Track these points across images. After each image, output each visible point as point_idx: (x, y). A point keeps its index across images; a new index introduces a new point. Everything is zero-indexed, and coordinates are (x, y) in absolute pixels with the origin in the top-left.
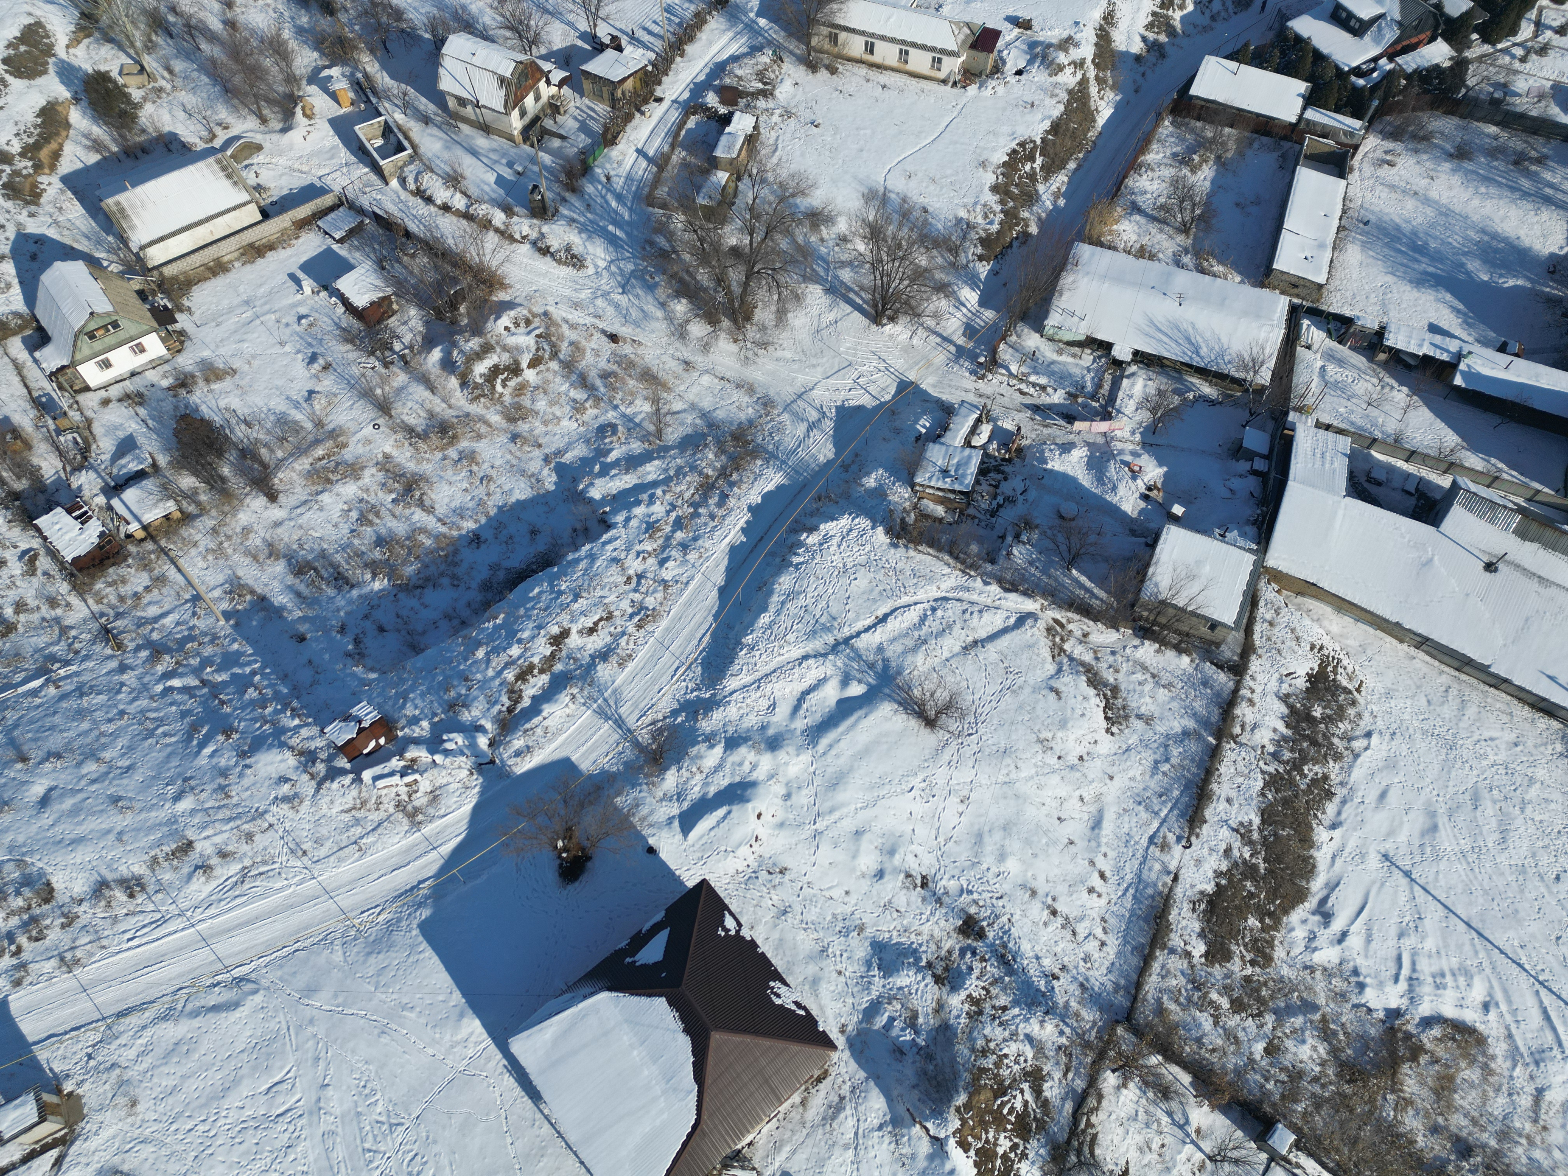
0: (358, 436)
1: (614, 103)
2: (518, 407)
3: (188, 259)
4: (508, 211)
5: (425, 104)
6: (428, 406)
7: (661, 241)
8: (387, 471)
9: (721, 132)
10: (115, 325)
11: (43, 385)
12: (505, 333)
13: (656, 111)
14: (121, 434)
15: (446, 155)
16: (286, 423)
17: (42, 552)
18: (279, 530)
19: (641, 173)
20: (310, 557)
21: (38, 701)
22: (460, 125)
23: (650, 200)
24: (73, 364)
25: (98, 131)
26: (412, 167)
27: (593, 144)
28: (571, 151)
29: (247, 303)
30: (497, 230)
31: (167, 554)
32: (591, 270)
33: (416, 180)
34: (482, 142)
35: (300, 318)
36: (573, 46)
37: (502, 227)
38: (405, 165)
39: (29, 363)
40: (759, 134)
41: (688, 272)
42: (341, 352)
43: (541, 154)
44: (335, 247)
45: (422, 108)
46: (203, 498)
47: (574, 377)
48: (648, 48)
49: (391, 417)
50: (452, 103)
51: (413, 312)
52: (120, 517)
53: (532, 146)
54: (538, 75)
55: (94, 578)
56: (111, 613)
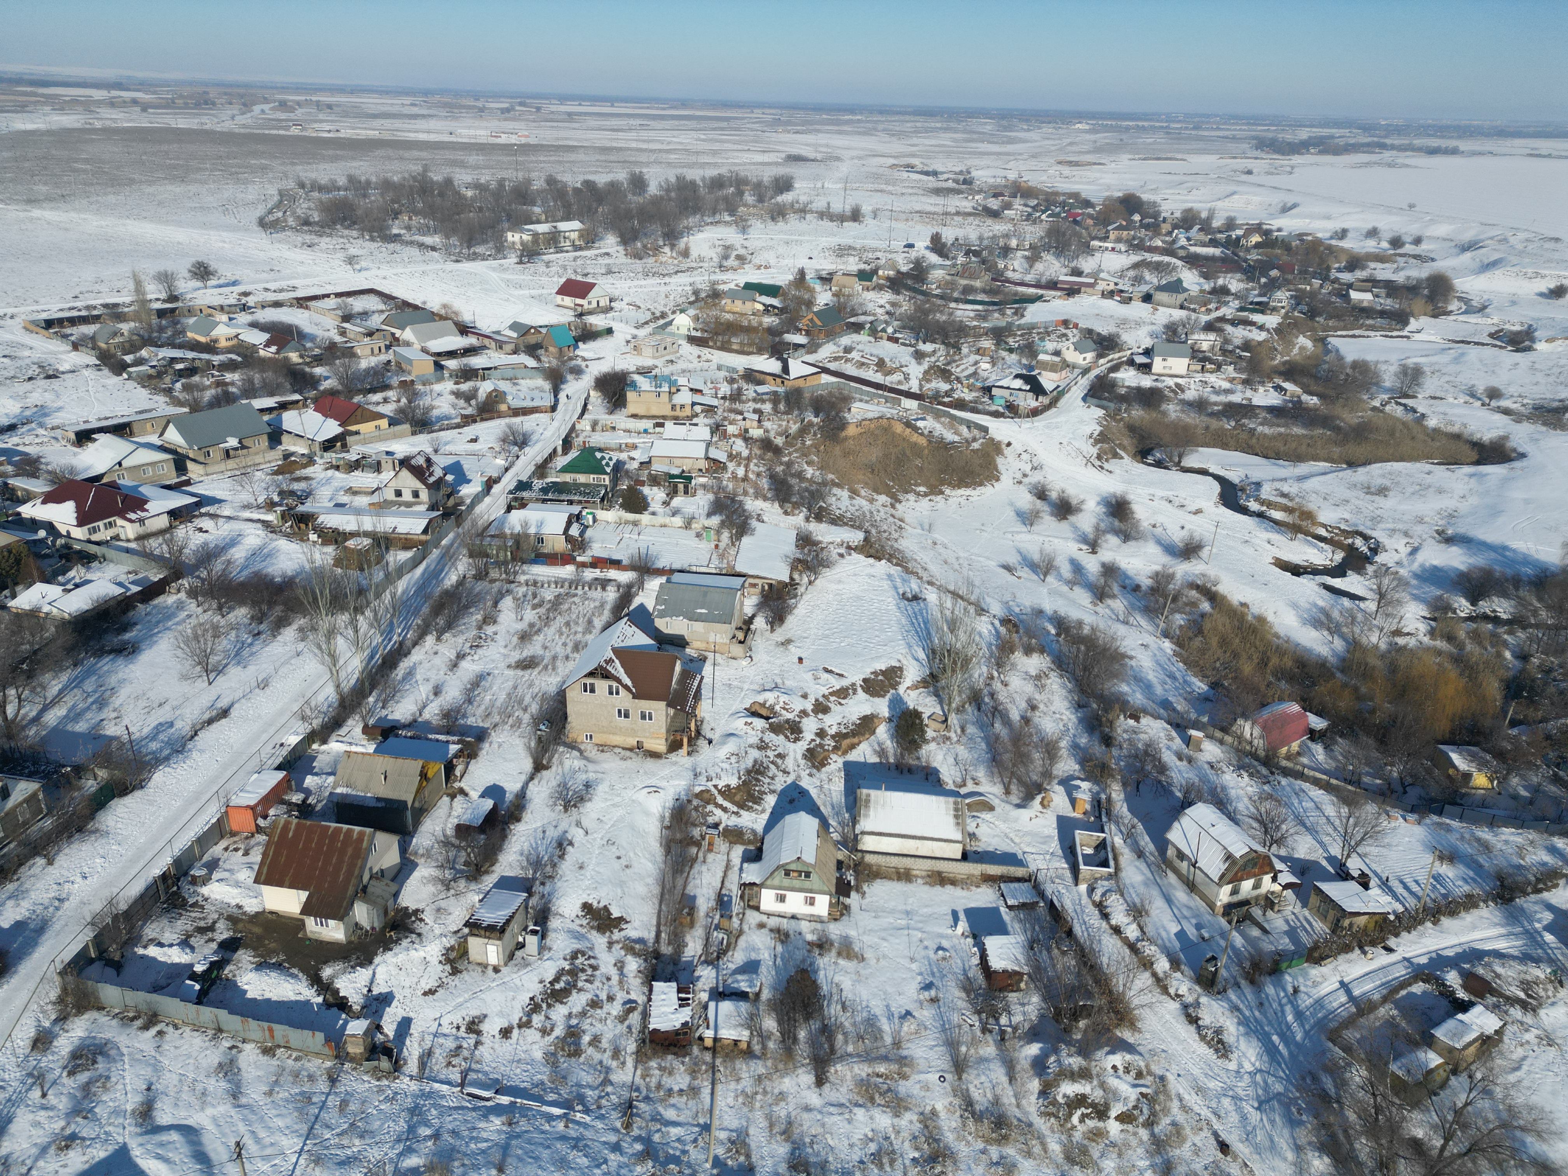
0: (922, 1077)
1: (1336, 928)
2: (1084, 1151)
3: (888, 858)
4: (1175, 964)
5: (1146, 842)
6: (998, 1091)
7: (1328, 1083)
8: (926, 1127)
9: (1451, 1015)
10: (808, 875)
11: (733, 888)
12: (1111, 1071)
13: (1379, 959)
14: (754, 956)
15: (1142, 889)
16: (872, 1025)
17: (640, 1009)
18: (805, 1115)
19: (1335, 1004)
20: (812, 1159)
21: (547, 1127)
22: (1169, 872)
23: (1334, 1036)
24: (761, 886)
25: (890, 745)
26: (1106, 883)
27: (1294, 953)
28: (1267, 947)
29: (908, 913)
30: (1154, 975)
31: (714, 1073)
32: (1232, 1066)
33: (1104, 894)
34: (1181, 895)
35: (940, 948)
36: (1316, 863)
37: (1161, 975)
38: (1101, 878)
39: (736, 869)
40: (1501, 1041)
41: (1345, 1131)
42: (954, 995)
43: (1235, 934)
44: (1003, 910)
45: (1142, 843)
46: (771, 1045)
47: (1158, 1160)
48: (1398, 900)
49: (960, 1079)
50: (1171, 852)
51: (1035, 999)
52: (706, 1019)
53: (1230, 922)
54: (1267, 869)
55: (655, 1054)
56: (644, 1092)
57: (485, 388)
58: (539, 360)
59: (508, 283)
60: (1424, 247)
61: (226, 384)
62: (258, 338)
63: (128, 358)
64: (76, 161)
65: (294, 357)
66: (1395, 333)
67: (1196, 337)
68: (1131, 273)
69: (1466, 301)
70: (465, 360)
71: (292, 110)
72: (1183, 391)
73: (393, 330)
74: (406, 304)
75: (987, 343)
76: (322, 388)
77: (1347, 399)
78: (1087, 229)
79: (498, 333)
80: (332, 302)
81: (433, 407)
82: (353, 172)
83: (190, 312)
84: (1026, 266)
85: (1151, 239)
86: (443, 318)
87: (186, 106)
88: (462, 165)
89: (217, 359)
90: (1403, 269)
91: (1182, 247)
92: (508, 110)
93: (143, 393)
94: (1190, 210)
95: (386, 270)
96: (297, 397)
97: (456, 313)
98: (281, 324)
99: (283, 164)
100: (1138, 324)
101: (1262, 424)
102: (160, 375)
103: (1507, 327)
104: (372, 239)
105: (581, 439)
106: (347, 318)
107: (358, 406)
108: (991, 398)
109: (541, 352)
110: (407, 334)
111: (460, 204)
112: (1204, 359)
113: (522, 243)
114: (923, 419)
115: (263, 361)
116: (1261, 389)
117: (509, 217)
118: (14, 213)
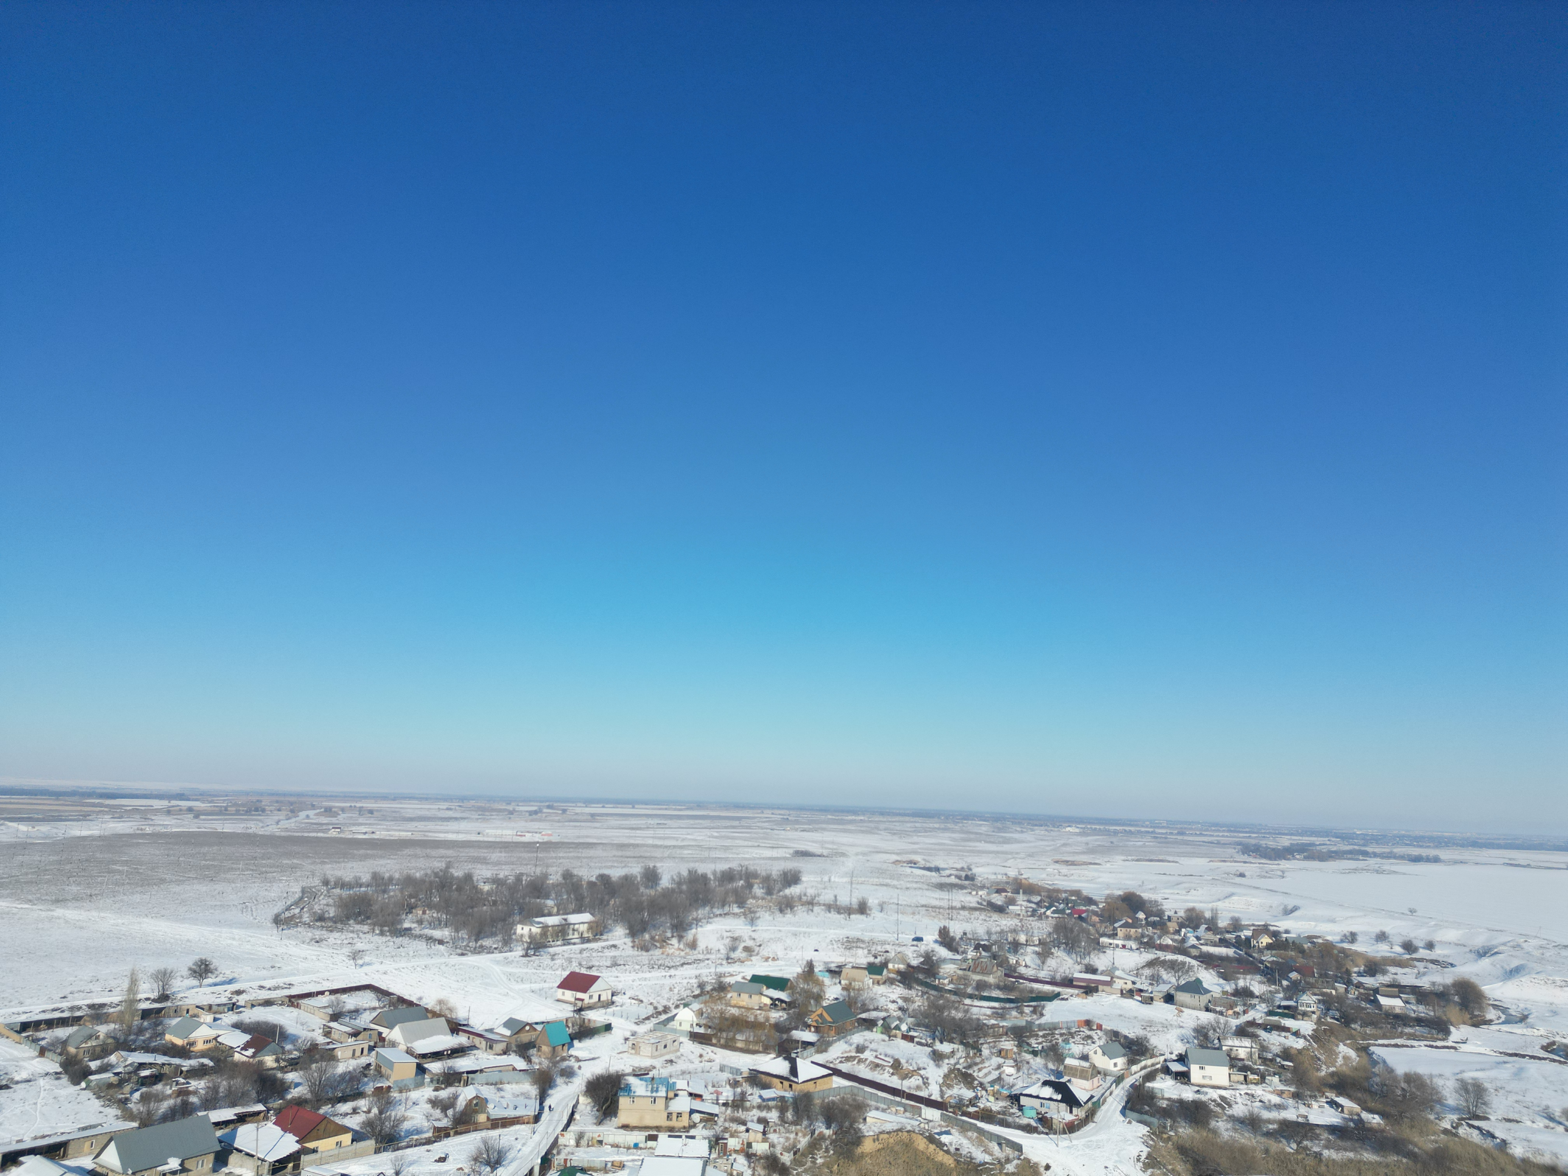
57: (466, 1094)
58: (529, 1060)
59: (510, 976)
60: (1438, 953)
61: (189, 1093)
63: (94, 1065)
64: (115, 863)
65: (269, 1061)
66: (1439, 1043)
67: (1229, 1042)
68: (1147, 972)
69: (1504, 1010)
70: (450, 1063)
71: (335, 815)
72: (1230, 1106)
73: (381, 1029)
74: (402, 1000)
75: (1008, 1045)
76: (289, 1097)
77: (1412, 1119)
78: (1094, 925)
79: (491, 1031)
80: (324, 1000)
81: (404, 1119)
82: (378, 869)
83: (177, 1012)
84: (1038, 962)
85: (1160, 937)
86: (435, 1015)
87: (237, 813)
88: (484, 861)
89: (187, 1064)
90: (1424, 974)
91: (1193, 946)
92: (536, 812)
93: (96, 1104)
94: (1191, 910)
95: (389, 965)
96: (260, 1107)
97: (450, 1010)
98: (266, 1024)
99: (314, 863)
100: (1166, 1026)
101: (1327, 1147)
102: (121, 1084)
103: (1558, 1039)
104: (382, 934)
105: (562, 1157)
106: (335, 1017)
107: (324, 1118)
108: (1021, 1108)
109: (533, 1051)
110: (395, 1034)
111: (476, 898)
112: (1244, 1069)
113: (530, 936)
114: (948, 1133)
115: (236, 1065)
116: (1315, 1105)
117: (521, 910)
118: (37, 912)
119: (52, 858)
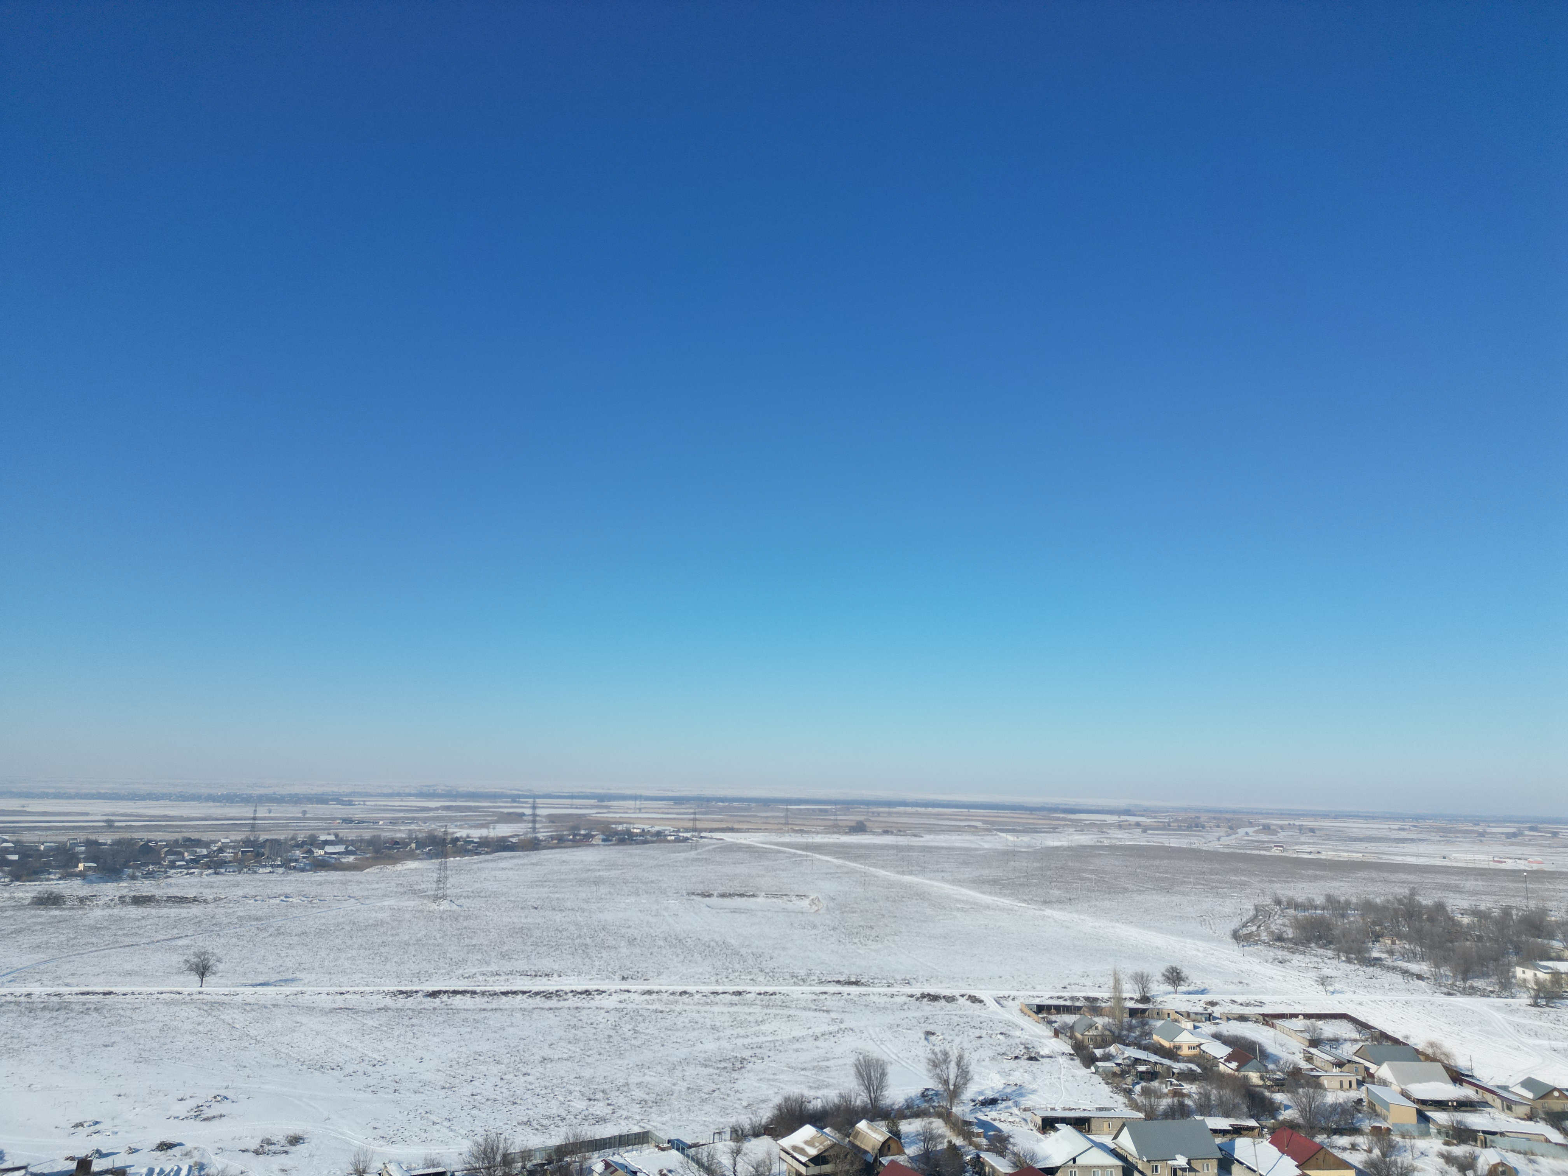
57: (1487, 1157)
58: (1565, 1133)
59: (1518, 1027)
61: (1183, 1095)
62: (1219, 1051)
63: (1098, 1052)
64: (1085, 871)
65: (1254, 1077)
70: (1459, 1116)
71: (1275, 833)
73: (1368, 1064)
74: (1384, 1036)
76: (1281, 1118)
79: (1505, 1088)
80: (1299, 1024)
81: (1414, 1168)
82: (1331, 892)
83: (1159, 1014)
86: (1429, 1058)
87: (1180, 828)
88: (1457, 890)
89: (1177, 1067)
92: (1514, 835)
93: (1106, 1089)
95: (1362, 996)
96: (1252, 1123)
97: (1447, 1055)
98: (1244, 1039)
99: (1261, 881)
102: (1123, 1074)
104: (1349, 961)
106: (1315, 1043)
107: (1321, 1148)
110: (1384, 1071)
111: (1454, 931)
113: (1537, 982)
115: (1222, 1076)
117: (1518, 950)
118: (1032, 911)
119: (1036, 865)
